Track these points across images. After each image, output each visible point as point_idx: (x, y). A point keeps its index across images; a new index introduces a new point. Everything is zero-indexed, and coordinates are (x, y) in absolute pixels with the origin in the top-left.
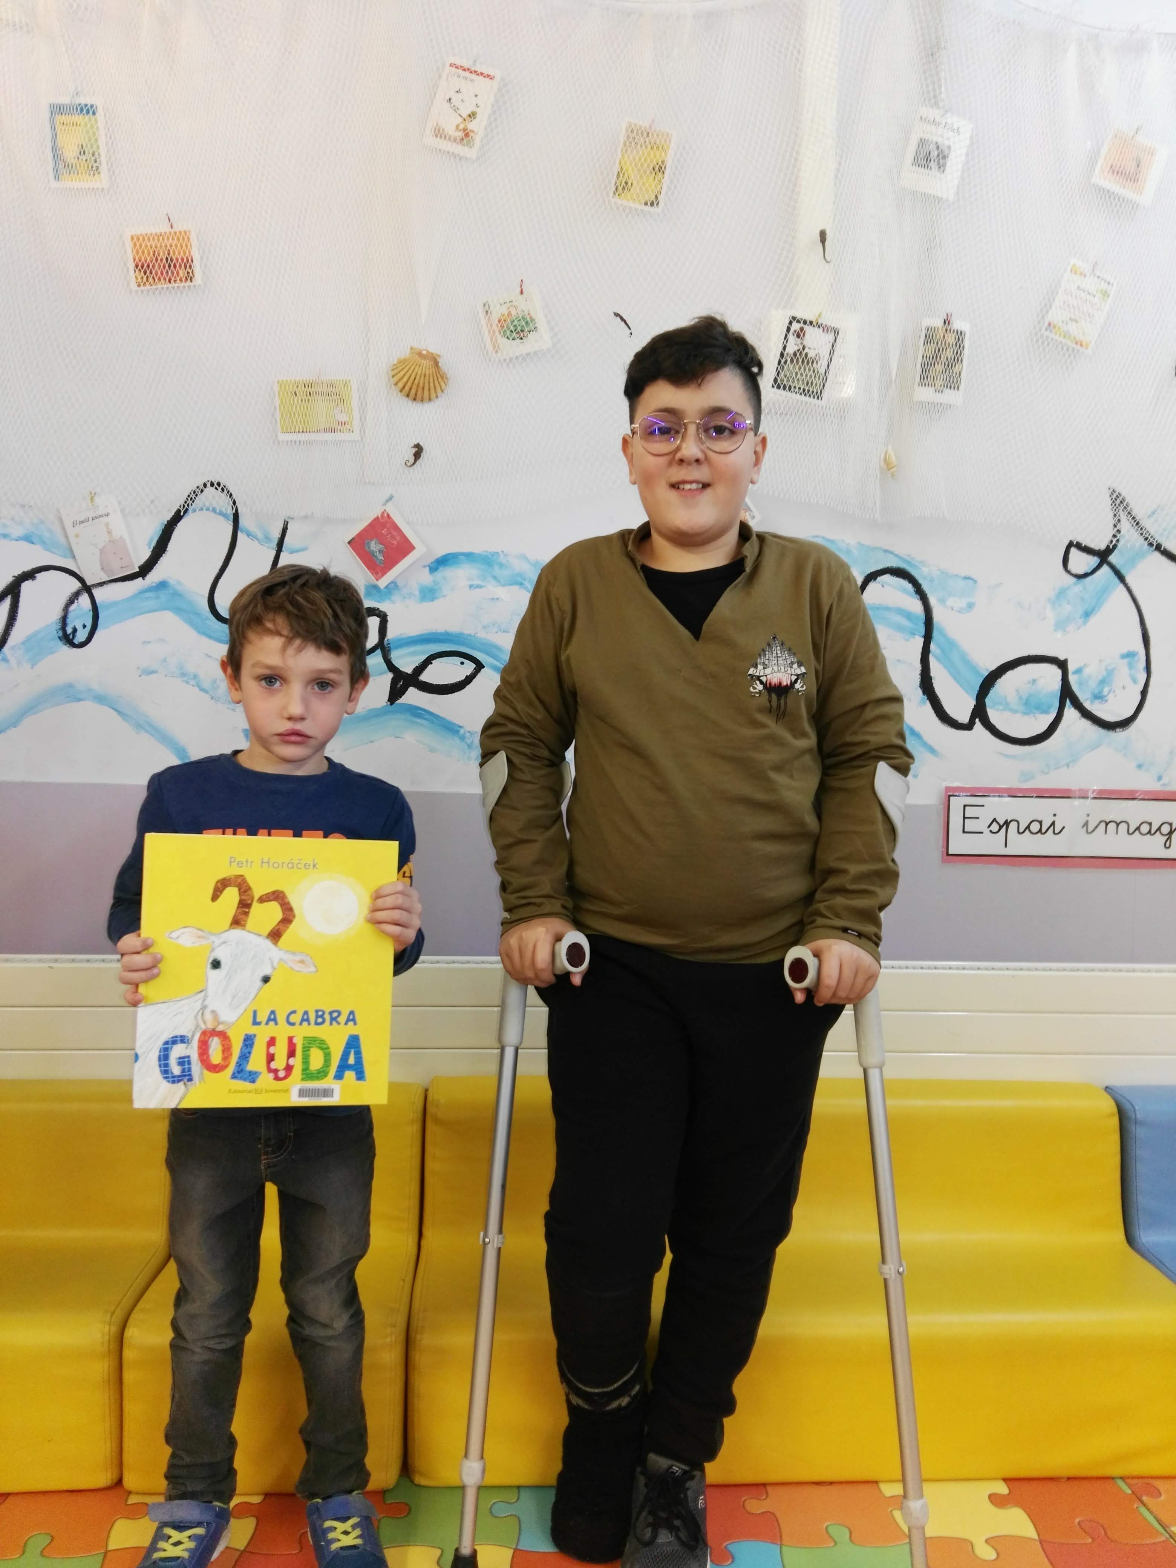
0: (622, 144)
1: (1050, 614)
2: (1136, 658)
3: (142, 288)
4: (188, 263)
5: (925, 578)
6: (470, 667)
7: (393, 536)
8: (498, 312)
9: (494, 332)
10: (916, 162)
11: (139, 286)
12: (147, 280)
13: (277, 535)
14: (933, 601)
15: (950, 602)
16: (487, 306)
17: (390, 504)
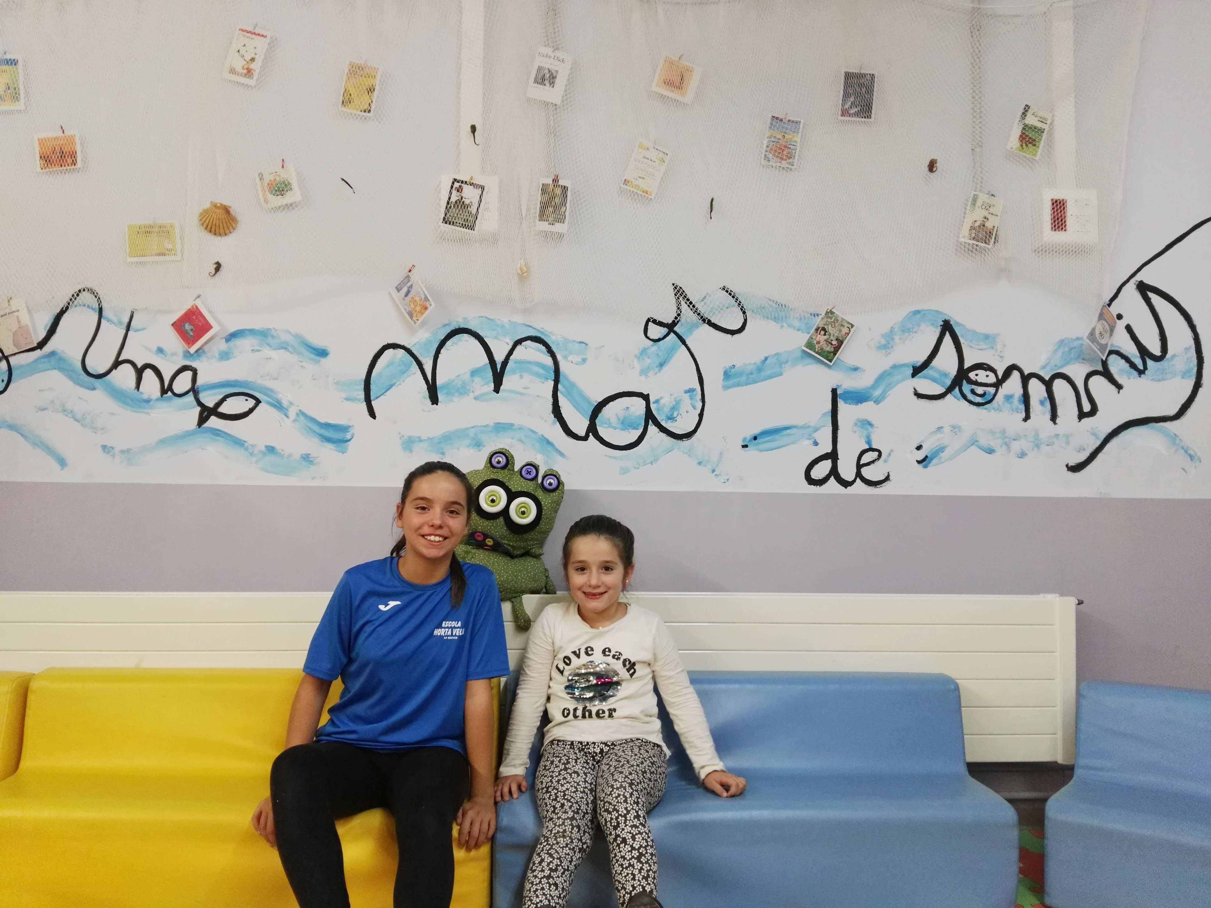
0: (346, 74)
1: (637, 365)
2: (695, 393)
3: (44, 170)
4: (73, 155)
5: (553, 343)
6: (252, 403)
7: (200, 321)
8: (267, 178)
9: (265, 192)
10: (536, 81)
11: (42, 169)
12: (47, 165)
13: (126, 320)
14: (559, 357)
15: (570, 358)
16: (261, 175)
17: (198, 299)
